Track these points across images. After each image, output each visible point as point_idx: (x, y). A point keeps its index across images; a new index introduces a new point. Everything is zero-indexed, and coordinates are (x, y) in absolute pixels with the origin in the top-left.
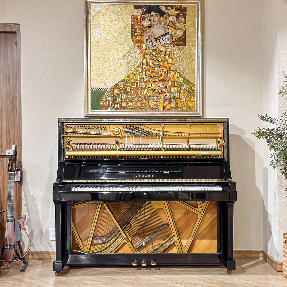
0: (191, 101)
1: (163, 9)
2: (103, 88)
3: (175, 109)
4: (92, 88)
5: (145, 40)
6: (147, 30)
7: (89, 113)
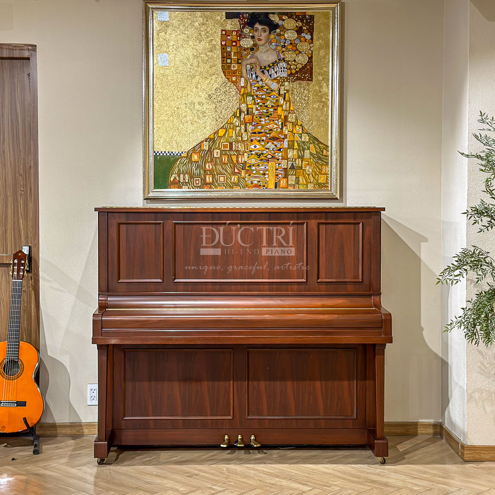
0: (321, 174)
1: (275, 19)
2: (174, 153)
3: (294, 188)
4: (156, 152)
5: (244, 71)
6: (247, 55)
7: (151, 195)
